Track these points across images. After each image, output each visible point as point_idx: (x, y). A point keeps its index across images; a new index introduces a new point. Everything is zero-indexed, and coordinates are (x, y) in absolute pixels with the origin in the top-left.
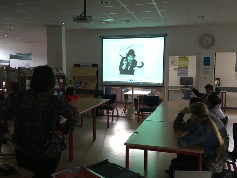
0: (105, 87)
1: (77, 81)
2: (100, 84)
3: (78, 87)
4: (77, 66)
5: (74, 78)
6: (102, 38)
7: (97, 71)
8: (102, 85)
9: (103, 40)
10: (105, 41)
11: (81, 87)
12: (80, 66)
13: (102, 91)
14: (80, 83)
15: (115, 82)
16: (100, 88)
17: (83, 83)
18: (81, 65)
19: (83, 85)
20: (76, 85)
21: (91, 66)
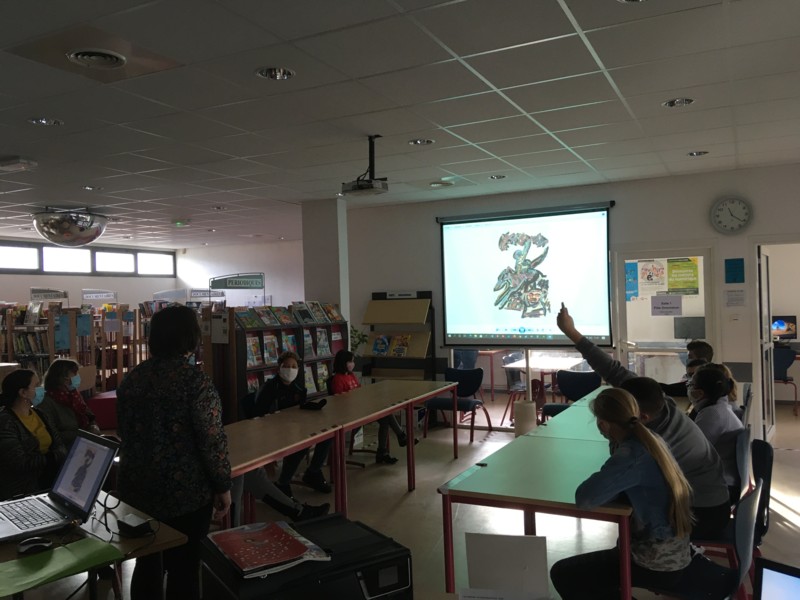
0: (452, 351)
1: (381, 337)
2: (439, 342)
3: (383, 351)
4: (379, 296)
5: (372, 328)
6: (441, 223)
7: (431, 308)
8: (446, 345)
9: (445, 226)
10: (449, 231)
11: (391, 353)
12: (388, 297)
13: (445, 360)
14: (386, 340)
15: (478, 335)
16: (440, 353)
17: (395, 342)
18: (391, 295)
19: (395, 345)
20: (378, 347)
21: (415, 296)
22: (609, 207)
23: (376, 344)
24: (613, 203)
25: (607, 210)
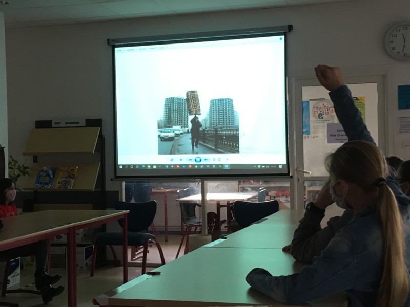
0: (124, 183)
1: (45, 168)
2: (109, 174)
3: (46, 184)
4: (43, 125)
5: (35, 159)
6: (113, 45)
7: (101, 138)
8: (116, 177)
9: (116, 49)
10: (122, 54)
11: (56, 185)
12: (53, 125)
13: (116, 194)
14: (51, 172)
15: (152, 166)
16: (110, 186)
17: (61, 173)
18: (56, 123)
19: (60, 178)
20: (41, 180)
21: (84, 124)
22: (286, 31)
23: (39, 177)
24: (290, 28)
25: (285, 34)
